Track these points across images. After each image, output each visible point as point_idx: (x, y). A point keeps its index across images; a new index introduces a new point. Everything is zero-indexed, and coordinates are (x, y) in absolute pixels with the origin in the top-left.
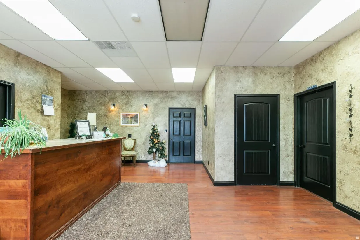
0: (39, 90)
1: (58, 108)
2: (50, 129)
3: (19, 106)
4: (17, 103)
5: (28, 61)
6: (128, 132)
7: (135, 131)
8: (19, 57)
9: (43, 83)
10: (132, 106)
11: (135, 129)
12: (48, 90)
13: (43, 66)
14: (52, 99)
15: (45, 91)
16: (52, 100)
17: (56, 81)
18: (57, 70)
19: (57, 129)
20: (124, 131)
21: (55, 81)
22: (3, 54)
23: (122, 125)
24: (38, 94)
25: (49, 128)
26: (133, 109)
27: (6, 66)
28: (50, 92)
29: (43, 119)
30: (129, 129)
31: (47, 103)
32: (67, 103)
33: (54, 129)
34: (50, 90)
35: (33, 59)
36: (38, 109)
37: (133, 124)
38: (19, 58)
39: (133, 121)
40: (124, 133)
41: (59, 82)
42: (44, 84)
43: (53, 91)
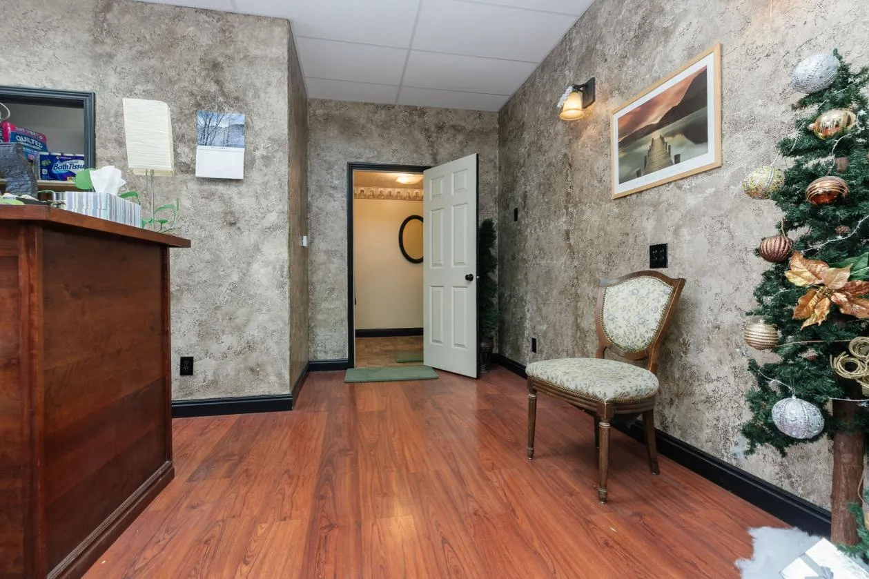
0: (186, 99)
1: (277, 151)
2: (239, 228)
3: (112, 158)
4: (105, 148)
5: (141, 15)
6: (651, 231)
7: (692, 217)
8: (108, 12)
9: (203, 74)
10: (667, 33)
11: (692, 201)
12: (223, 94)
13: (203, 17)
14: (241, 120)
15: (214, 98)
16: (242, 126)
17: (263, 58)
18: (266, 18)
19: (273, 228)
20: (628, 230)
21: (255, 57)
22: (60, 17)
23: (619, 189)
24: (181, 113)
25: (232, 224)
26: (677, 47)
27: (67, 47)
28: (237, 98)
29: (206, 194)
30: (655, 206)
31: (219, 138)
32: (492, 157)
33: (259, 227)
34: (236, 94)
35: (161, 5)
36: (185, 163)
37: (678, 159)
38: (108, 16)
39: (677, 143)
40: (631, 240)
41: (277, 59)
42: (208, 75)
43: (250, 94)
